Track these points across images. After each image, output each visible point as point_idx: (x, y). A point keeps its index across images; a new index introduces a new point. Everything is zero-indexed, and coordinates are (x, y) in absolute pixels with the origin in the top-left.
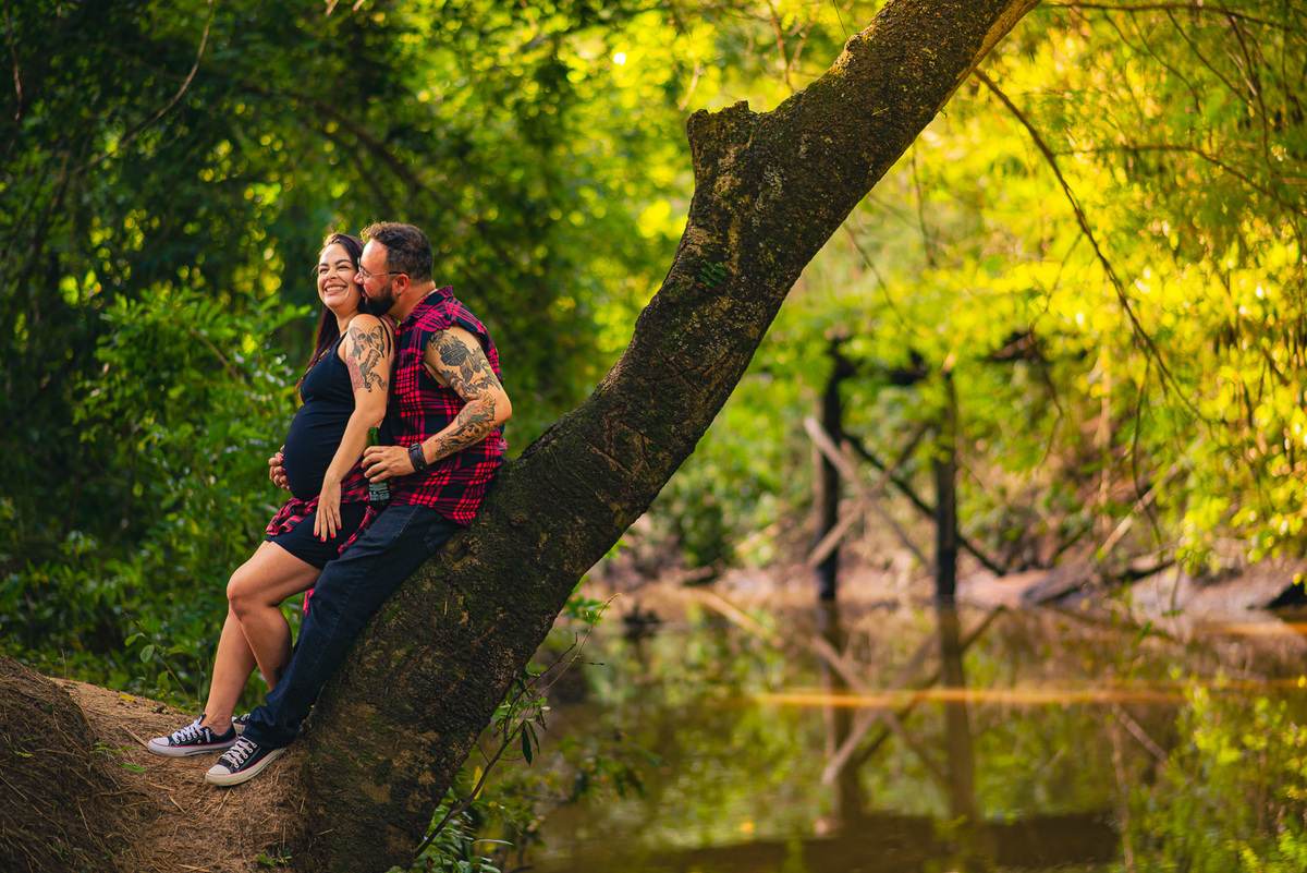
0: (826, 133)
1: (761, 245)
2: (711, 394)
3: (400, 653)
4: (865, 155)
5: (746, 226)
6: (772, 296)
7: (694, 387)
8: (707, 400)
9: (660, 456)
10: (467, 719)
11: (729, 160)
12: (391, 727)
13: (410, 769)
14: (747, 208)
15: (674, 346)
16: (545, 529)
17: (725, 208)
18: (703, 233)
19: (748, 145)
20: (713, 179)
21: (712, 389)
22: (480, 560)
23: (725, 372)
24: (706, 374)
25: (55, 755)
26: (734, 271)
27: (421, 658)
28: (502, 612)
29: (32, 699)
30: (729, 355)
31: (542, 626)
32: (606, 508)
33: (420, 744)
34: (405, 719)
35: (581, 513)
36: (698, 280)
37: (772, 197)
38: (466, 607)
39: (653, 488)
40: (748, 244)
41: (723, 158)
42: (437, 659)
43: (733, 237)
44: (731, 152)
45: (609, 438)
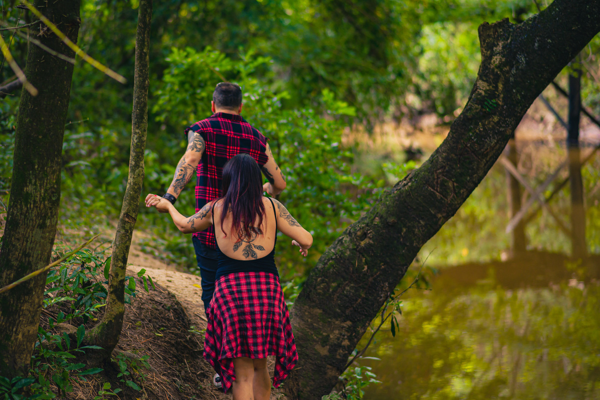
0: (548, 38)
1: (514, 91)
2: (487, 162)
3: (334, 285)
4: (568, 48)
5: (506, 83)
6: (518, 115)
7: (479, 159)
8: (485, 165)
9: (462, 191)
10: (365, 315)
11: (499, 48)
12: (330, 320)
13: (338, 339)
14: (508, 72)
15: (470, 139)
16: (405, 226)
17: (497, 72)
18: (485, 84)
19: (509, 41)
20: (491, 57)
21: (488, 159)
22: (373, 241)
23: (494, 151)
24: (485, 153)
25: (173, 333)
26: (500, 103)
27: (344, 287)
28: (383, 265)
29: (161, 304)
30: (496, 144)
31: (402, 271)
32: (435, 216)
33: (343, 327)
34: (336, 316)
35: (422, 219)
36: (482, 107)
37: (520, 67)
38: (366, 263)
39: (458, 206)
40: (507, 89)
41: (496, 46)
42: (352, 288)
43: (500, 86)
44: (500, 44)
45: (437, 182)
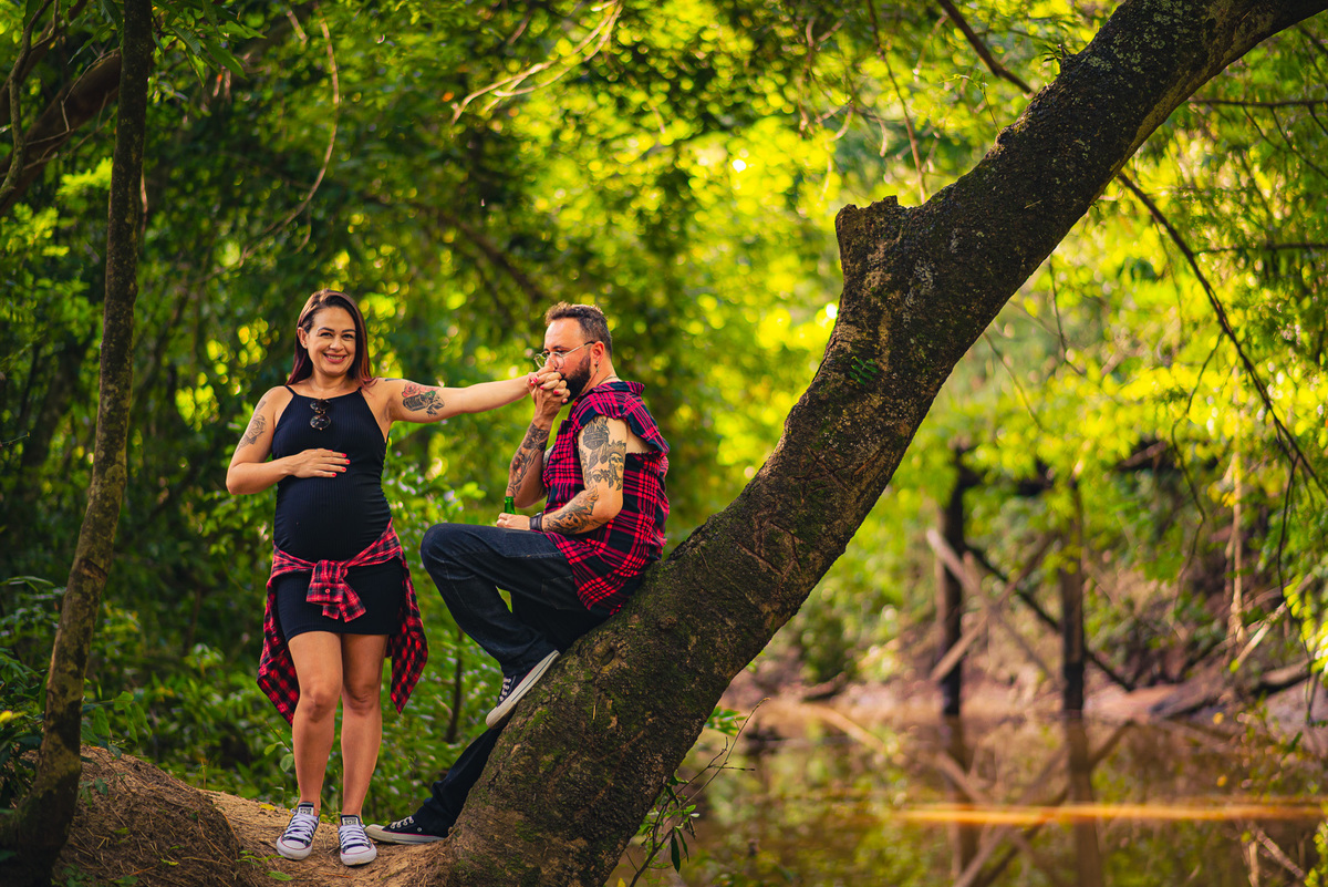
0: (978, 227)
1: (912, 341)
2: (863, 493)
3: (548, 759)
4: (1018, 248)
5: (897, 322)
6: (923, 393)
7: (845, 486)
8: (858, 501)
9: (811, 556)
10: (616, 825)
11: (879, 255)
12: (539, 835)
13: (559, 877)
14: (898, 303)
15: (824, 445)
16: (694, 632)
17: (875, 304)
18: (853, 330)
19: (898, 240)
20: (862, 275)
21: (863, 488)
22: (628, 663)
23: (876, 470)
24: (857, 473)
25: (201, 863)
26: (885, 368)
27: (569, 764)
28: (651, 716)
29: (177, 807)
30: (880, 453)
31: (692, 731)
32: (756, 609)
33: (569, 851)
34: (554, 827)
35: (730, 615)
36: (848, 377)
37: (922, 292)
38: (615, 711)
39: (804, 589)
40: (898, 340)
41: (873, 253)
42: (585, 765)
43: (884, 333)
44: (881, 247)
45: (759, 538)
